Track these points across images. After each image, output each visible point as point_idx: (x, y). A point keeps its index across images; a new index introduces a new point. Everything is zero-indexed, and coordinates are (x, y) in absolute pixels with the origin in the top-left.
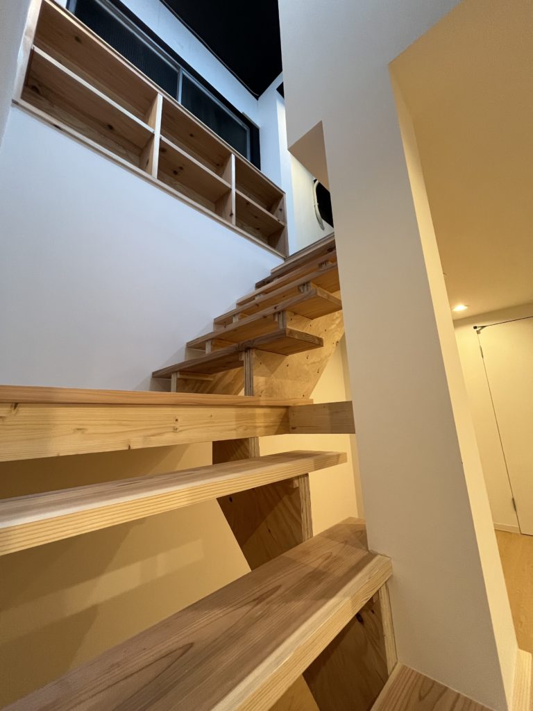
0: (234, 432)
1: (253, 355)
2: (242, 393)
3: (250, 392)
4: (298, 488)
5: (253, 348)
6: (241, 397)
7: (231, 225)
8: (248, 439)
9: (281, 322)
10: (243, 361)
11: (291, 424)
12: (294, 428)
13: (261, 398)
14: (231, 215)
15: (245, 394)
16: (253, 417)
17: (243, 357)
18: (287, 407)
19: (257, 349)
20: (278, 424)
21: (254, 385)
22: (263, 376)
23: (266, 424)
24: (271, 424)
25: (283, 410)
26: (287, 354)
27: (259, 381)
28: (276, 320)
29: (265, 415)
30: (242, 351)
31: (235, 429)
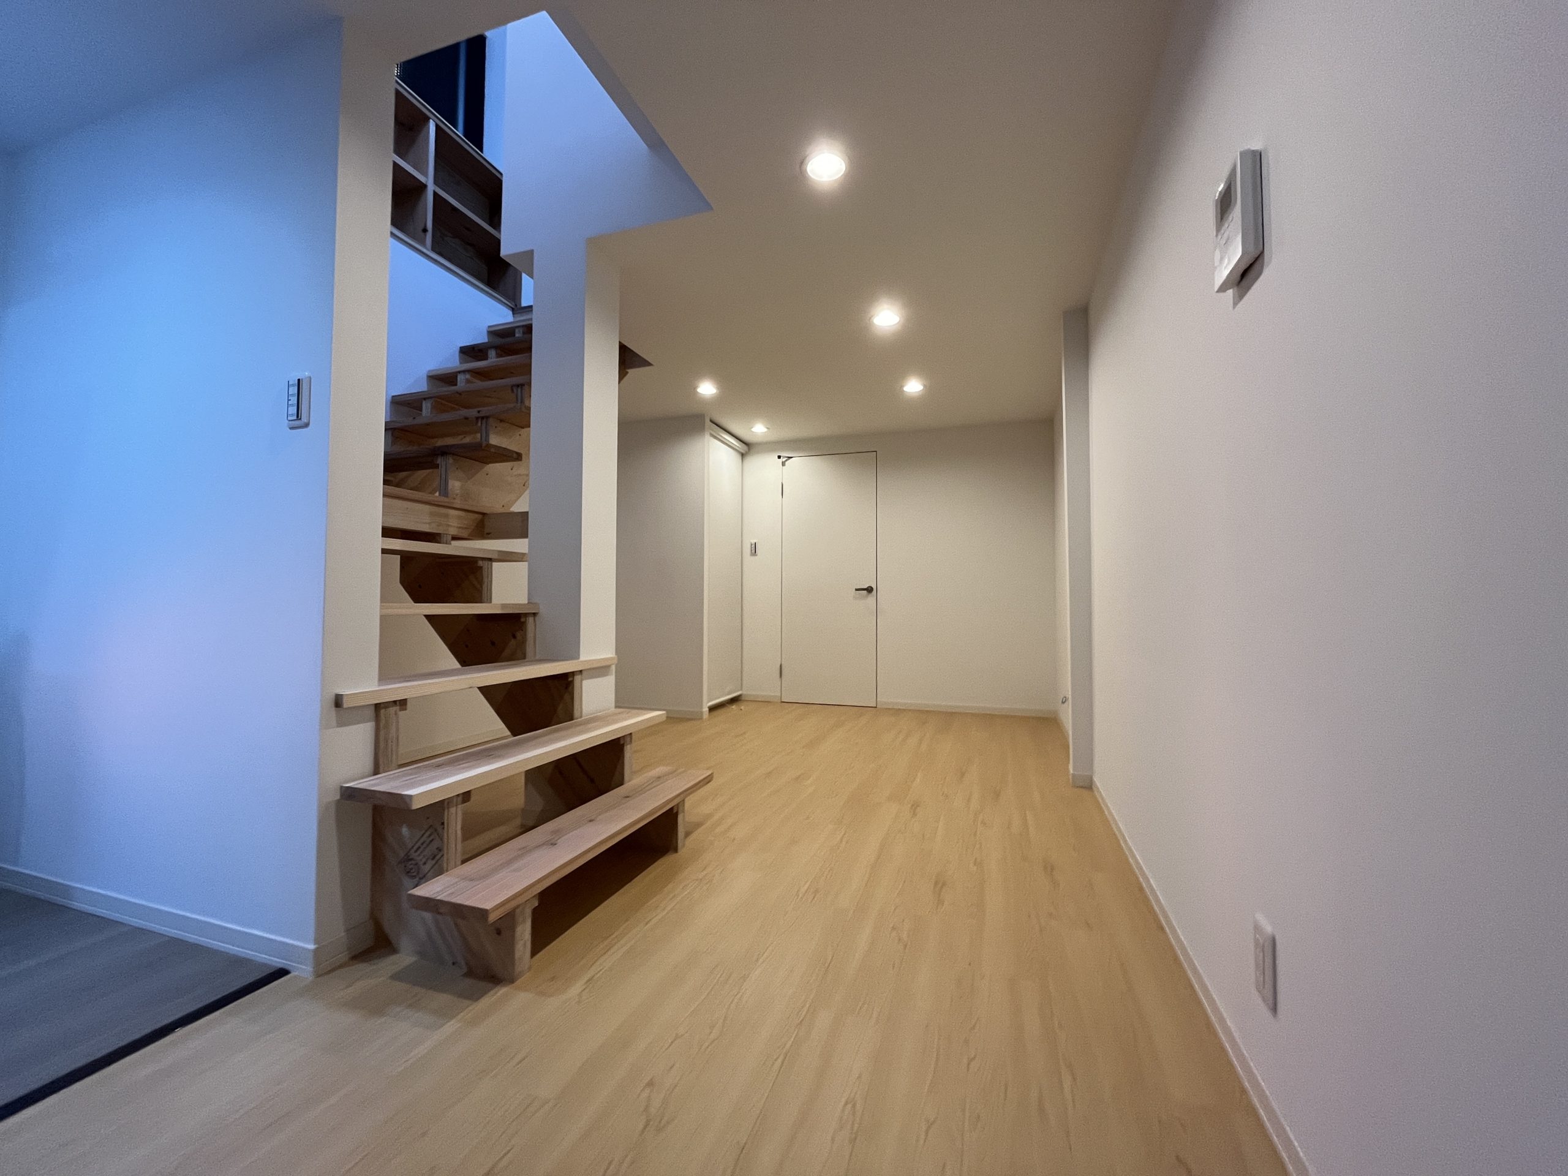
0: (428, 525)
1: (450, 460)
2: (437, 494)
3: (445, 492)
4: (482, 567)
5: (450, 454)
6: (436, 497)
7: (424, 250)
8: (440, 534)
9: (484, 427)
10: (438, 464)
11: (487, 530)
12: (488, 534)
13: (456, 501)
14: (425, 230)
15: (440, 495)
16: (447, 516)
17: (439, 460)
18: (484, 514)
19: (453, 454)
20: (473, 527)
21: (449, 488)
22: (459, 480)
23: (459, 525)
24: (465, 526)
25: (480, 517)
26: (487, 463)
27: (455, 485)
28: (479, 424)
29: (459, 517)
30: (438, 455)
31: (429, 523)
